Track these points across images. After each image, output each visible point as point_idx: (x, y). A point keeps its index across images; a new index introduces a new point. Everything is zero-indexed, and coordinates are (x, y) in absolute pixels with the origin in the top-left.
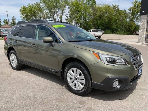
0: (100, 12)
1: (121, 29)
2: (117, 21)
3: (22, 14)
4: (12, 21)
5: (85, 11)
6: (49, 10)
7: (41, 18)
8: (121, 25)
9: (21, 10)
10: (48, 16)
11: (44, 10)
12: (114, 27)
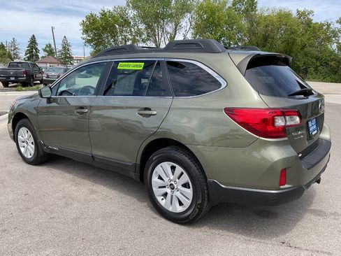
0: (266, 26)
1: (316, 70)
2: (308, 49)
3: (86, 31)
4: (63, 47)
5: (230, 25)
6: (145, 23)
7: (126, 42)
8: (317, 59)
9: (83, 24)
10: (143, 37)
11: (135, 25)
12: (298, 63)
